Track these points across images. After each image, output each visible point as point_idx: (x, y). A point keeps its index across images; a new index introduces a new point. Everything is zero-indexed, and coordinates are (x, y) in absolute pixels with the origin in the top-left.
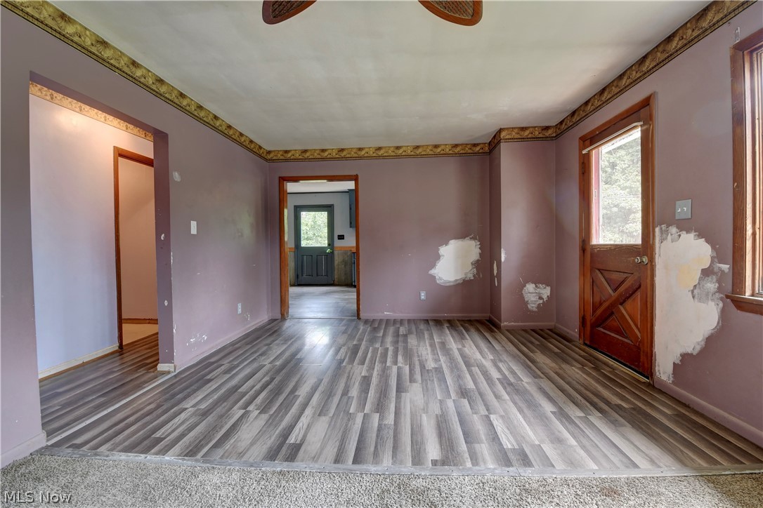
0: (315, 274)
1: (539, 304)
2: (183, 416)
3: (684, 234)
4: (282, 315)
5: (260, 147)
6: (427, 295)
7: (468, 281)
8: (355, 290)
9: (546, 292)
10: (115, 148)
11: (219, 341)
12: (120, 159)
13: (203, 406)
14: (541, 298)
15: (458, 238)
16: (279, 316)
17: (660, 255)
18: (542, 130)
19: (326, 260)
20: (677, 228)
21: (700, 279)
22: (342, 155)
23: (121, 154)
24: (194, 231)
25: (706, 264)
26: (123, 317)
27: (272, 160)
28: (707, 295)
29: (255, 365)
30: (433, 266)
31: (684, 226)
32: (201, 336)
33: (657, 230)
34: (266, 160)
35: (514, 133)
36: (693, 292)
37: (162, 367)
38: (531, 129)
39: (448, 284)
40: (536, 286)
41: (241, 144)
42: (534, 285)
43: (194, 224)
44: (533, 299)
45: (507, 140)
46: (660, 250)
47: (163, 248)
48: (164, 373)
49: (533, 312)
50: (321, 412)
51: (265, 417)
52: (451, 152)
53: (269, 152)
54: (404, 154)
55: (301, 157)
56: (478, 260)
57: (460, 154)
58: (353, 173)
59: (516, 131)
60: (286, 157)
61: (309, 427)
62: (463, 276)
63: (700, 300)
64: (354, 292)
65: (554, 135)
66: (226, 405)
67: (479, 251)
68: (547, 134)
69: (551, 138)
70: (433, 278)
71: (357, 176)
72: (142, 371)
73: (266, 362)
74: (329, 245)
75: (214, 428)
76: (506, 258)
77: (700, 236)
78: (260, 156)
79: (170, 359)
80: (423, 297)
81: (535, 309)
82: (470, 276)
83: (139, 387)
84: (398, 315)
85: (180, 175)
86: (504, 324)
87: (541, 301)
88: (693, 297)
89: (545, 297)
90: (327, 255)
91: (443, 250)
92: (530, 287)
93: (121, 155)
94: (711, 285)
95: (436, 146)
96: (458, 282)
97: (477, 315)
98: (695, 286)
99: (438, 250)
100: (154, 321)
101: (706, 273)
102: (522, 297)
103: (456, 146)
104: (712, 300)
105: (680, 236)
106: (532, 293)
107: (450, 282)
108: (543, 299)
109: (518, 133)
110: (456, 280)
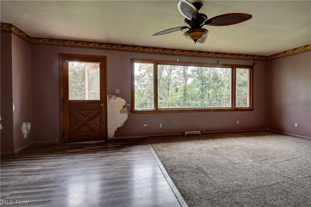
1: (28, 134)
3: (117, 98)
14: (28, 130)
17: (109, 103)
20: (115, 96)
21: (122, 109)
25: (124, 104)
28: (125, 112)
31: (117, 95)
33: (108, 96)
36: (120, 112)
40: (26, 124)
44: (26, 132)
46: (109, 102)
49: (25, 139)
63: (123, 113)
77: (122, 98)
81: (26, 137)
87: (28, 132)
88: (121, 113)
94: (126, 109)
98: (121, 110)
101: (124, 107)
102: (22, 132)
104: (126, 113)
105: (116, 98)
106: (25, 128)
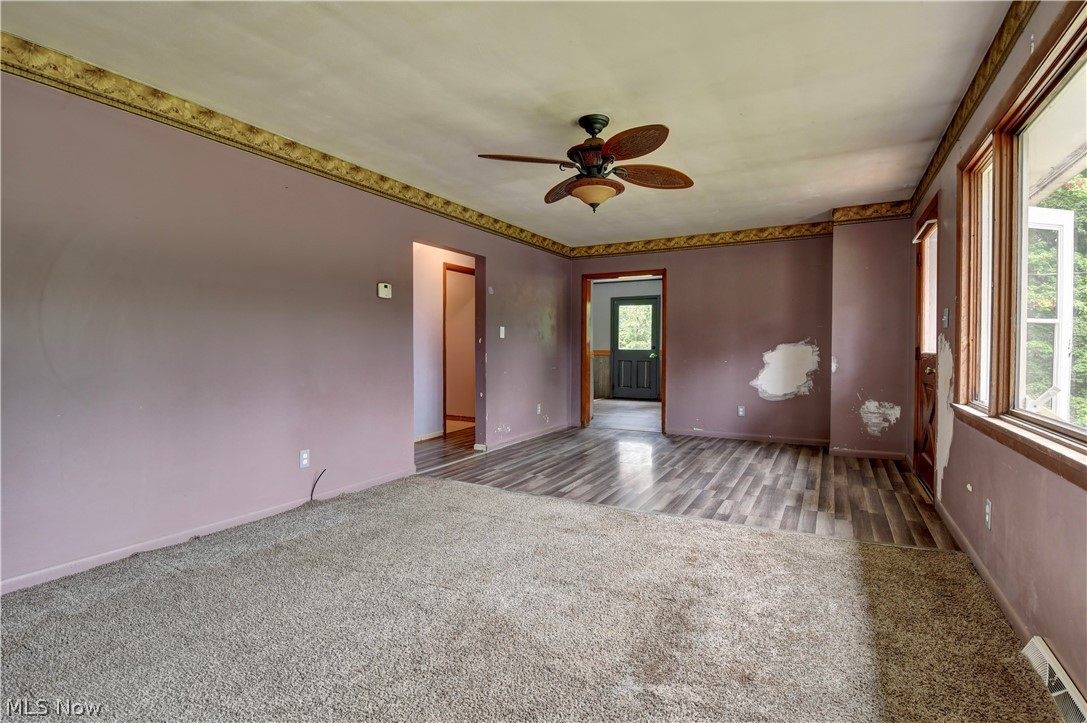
0: (634, 385)
1: (884, 428)
2: (493, 472)
4: (583, 423)
5: (563, 246)
6: (746, 411)
7: (801, 396)
8: (660, 404)
9: (895, 413)
10: (445, 264)
11: (521, 435)
12: (448, 272)
13: (506, 470)
14: (886, 420)
15: (789, 343)
16: (579, 424)
18: (892, 206)
19: (649, 367)
20: (945, 337)
21: (950, 390)
22: (649, 248)
23: (449, 267)
24: (502, 336)
25: (951, 375)
26: (447, 413)
27: (575, 258)
29: (548, 454)
30: (755, 375)
32: (506, 426)
34: (569, 258)
35: (851, 214)
36: (947, 403)
37: (477, 447)
38: (876, 207)
39: (774, 399)
40: (880, 405)
41: (544, 249)
42: (877, 404)
43: (502, 329)
44: (876, 421)
45: (840, 223)
47: (480, 349)
48: (478, 451)
49: (874, 436)
50: (590, 482)
51: (547, 480)
52: (781, 236)
53: (573, 249)
54: (721, 241)
55: (604, 253)
56: (816, 371)
57: (793, 238)
58: (662, 267)
59: (855, 210)
60: (589, 254)
61: (576, 488)
62: (795, 390)
63: (949, 411)
64: (658, 407)
65: (909, 211)
66: (522, 471)
67: (817, 358)
68: (899, 212)
69: (904, 216)
70: (755, 390)
71: (663, 272)
72: (463, 449)
73: (557, 454)
74: (653, 347)
75: (513, 480)
76: (837, 368)
77: (950, 346)
78: (563, 255)
79: (483, 441)
80: (741, 413)
81: (877, 433)
82: (805, 390)
83: (463, 456)
84: (710, 433)
85: (494, 288)
86: (834, 449)
87: (887, 424)
88: (947, 408)
89: (893, 419)
90: (650, 361)
91: (768, 357)
92: (871, 406)
93: (448, 269)
94: (952, 396)
95: (762, 230)
96: (787, 397)
97: (813, 440)
98: (948, 397)
99: (763, 356)
100: (472, 419)
102: (859, 417)
103: (788, 228)
105: (945, 345)
106: (874, 413)
107: (777, 396)
108: (889, 421)
109: (857, 213)
110: (786, 395)
